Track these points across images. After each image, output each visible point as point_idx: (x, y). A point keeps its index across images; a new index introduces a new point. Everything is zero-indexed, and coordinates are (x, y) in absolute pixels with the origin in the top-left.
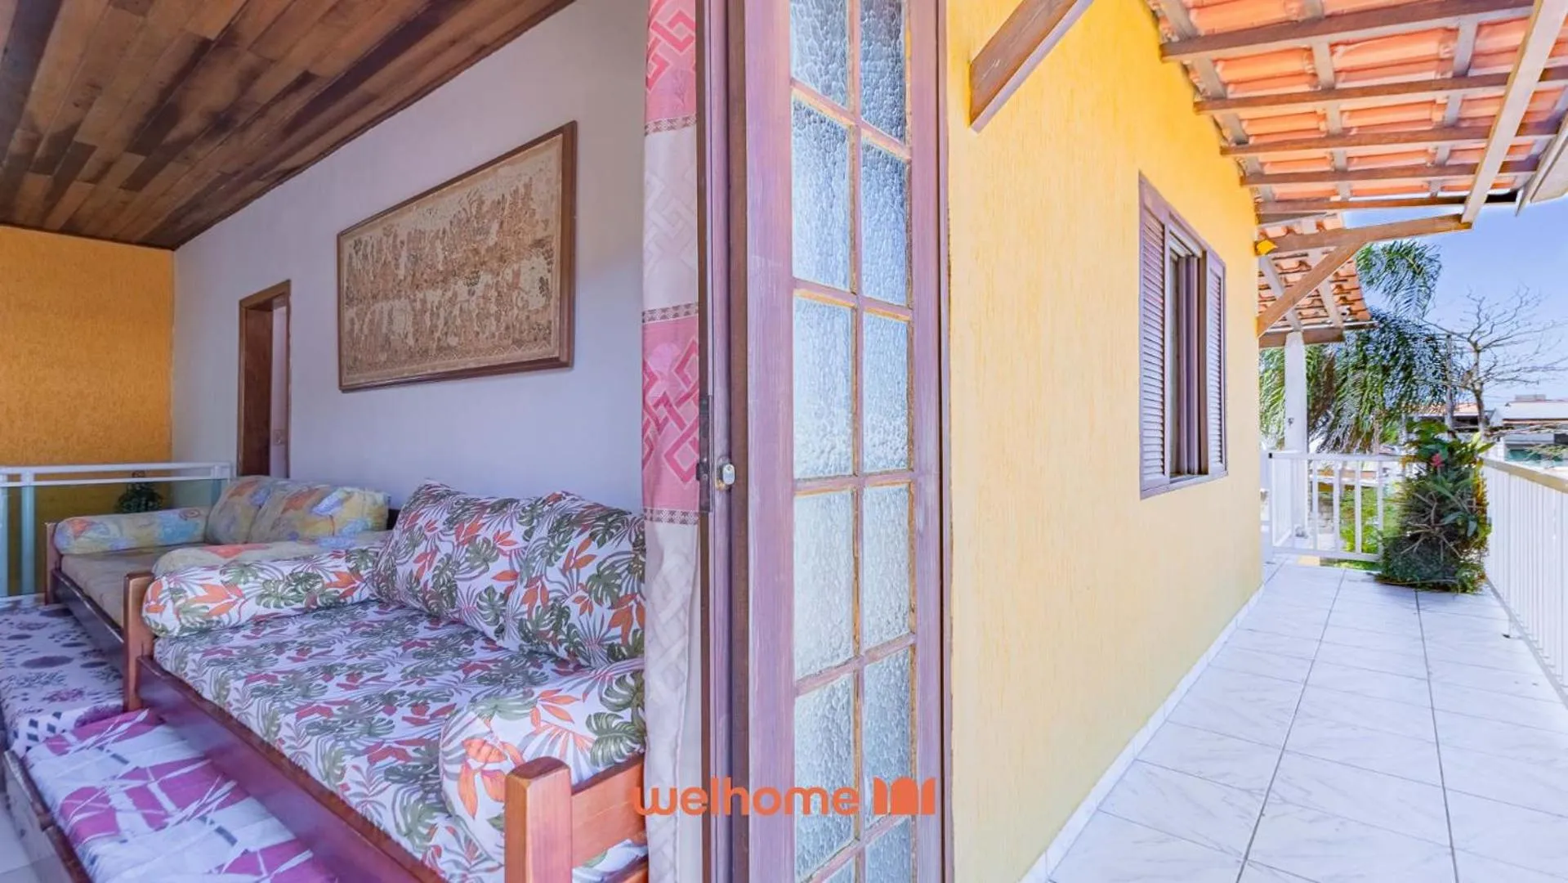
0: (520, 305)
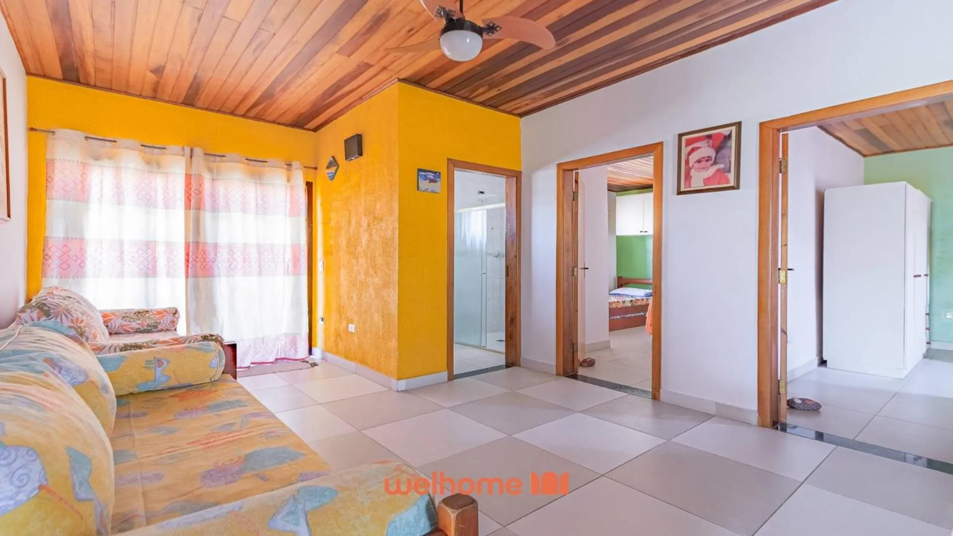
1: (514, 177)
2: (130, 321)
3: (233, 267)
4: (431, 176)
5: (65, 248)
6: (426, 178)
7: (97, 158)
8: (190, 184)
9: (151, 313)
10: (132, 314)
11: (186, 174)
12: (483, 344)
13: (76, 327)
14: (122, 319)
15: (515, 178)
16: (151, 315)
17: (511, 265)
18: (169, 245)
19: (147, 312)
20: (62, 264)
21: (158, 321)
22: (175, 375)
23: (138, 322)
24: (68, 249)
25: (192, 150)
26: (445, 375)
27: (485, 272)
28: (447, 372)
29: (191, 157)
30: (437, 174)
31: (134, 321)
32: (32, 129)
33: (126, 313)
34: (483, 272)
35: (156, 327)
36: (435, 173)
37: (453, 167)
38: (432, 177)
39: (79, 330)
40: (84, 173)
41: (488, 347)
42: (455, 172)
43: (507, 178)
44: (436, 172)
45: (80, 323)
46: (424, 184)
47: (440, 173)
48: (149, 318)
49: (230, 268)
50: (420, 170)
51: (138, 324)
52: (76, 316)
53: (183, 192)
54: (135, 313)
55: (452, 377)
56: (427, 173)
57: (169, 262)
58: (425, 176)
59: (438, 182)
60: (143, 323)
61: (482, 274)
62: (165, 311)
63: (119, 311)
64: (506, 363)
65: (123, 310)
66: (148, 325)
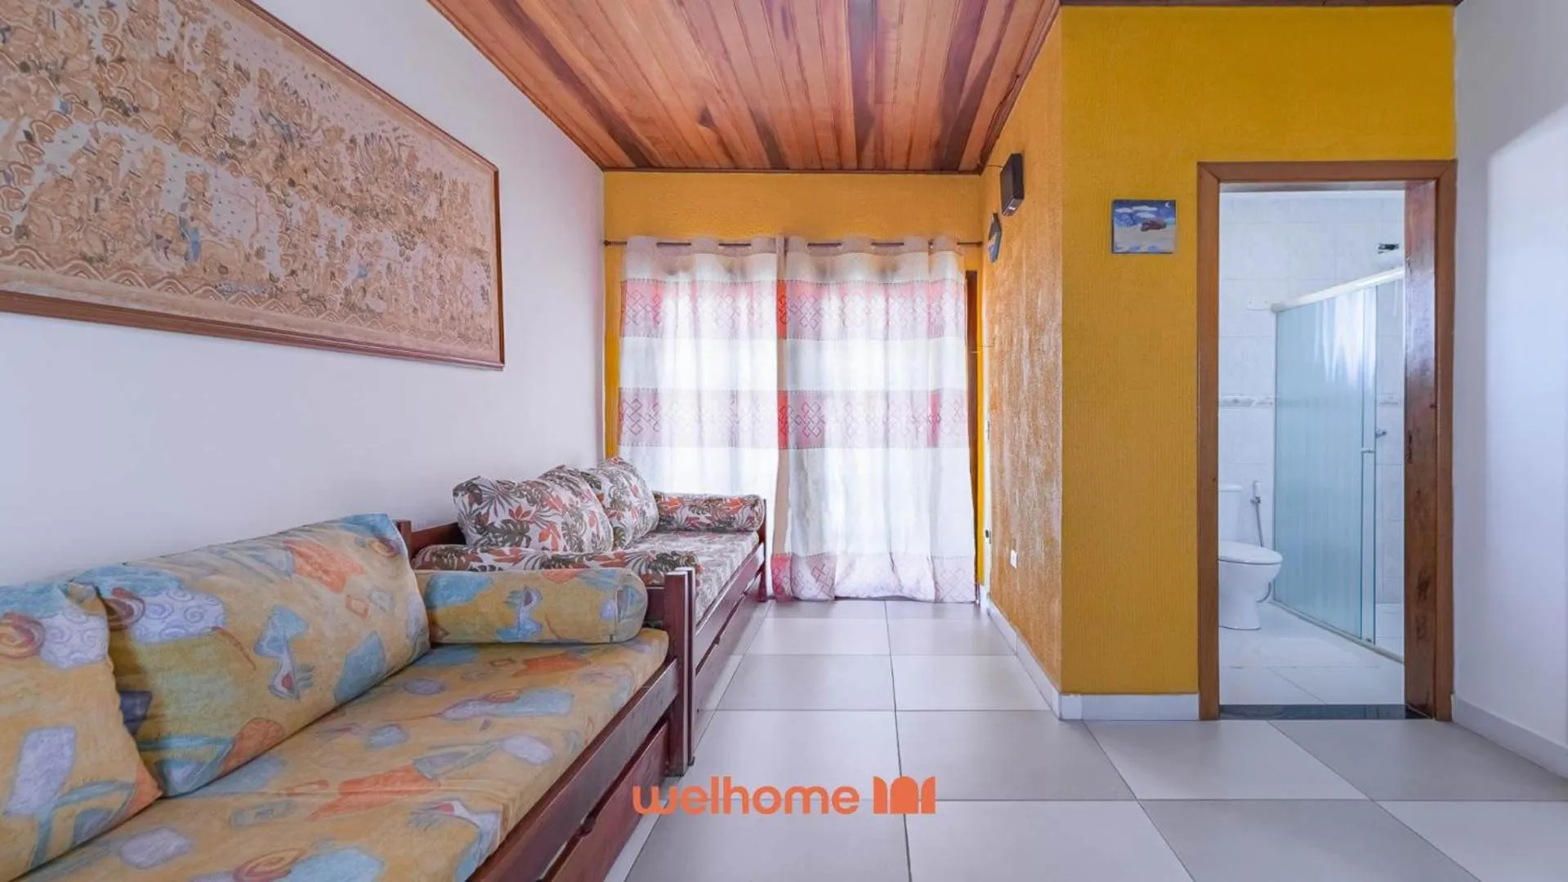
0: (465, 301)
1: (1426, 179)
2: (698, 514)
3: (850, 431)
4: (1147, 213)
5: (636, 403)
6: (1133, 220)
7: (672, 272)
8: (783, 296)
9: (724, 502)
10: (702, 502)
11: (778, 281)
12: (1367, 633)
13: (515, 522)
14: (689, 509)
15: (1432, 184)
16: (724, 505)
17: (1419, 430)
18: (754, 397)
19: (721, 500)
20: (633, 426)
21: (732, 516)
22: (549, 624)
23: (708, 515)
24: (639, 405)
25: (786, 241)
26: (1190, 704)
27: (1372, 449)
28: (1195, 698)
29: (786, 252)
30: (1166, 206)
31: (703, 513)
32: (607, 243)
33: (695, 501)
34: (1365, 449)
35: (730, 524)
36: (1159, 204)
37: (1216, 181)
38: (1151, 216)
39: (519, 526)
40: (657, 295)
41: (1380, 644)
42: (1222, 196)
43: (1408, 189)
44: (1164, 202)
45: (523, 516)
46: (1126, 237)
47: (1173, 203)
48: (720, 509)
49: (848, 434)
50: (1119, 203)
51: (708, 518)
52: (517, 505)
53: (774, 310)
54: (706, 502)
55: (1213, 710)
56: (1135, 208)
57: (754, 423)
58: (1131, 215)
59: (1168, 227)
60: (713, 517)
61: (1363, 452)
62: (742, 500)
63: (687, 496)
64: (1407, 701)
65: (694, 496)
66: (720, 521)
